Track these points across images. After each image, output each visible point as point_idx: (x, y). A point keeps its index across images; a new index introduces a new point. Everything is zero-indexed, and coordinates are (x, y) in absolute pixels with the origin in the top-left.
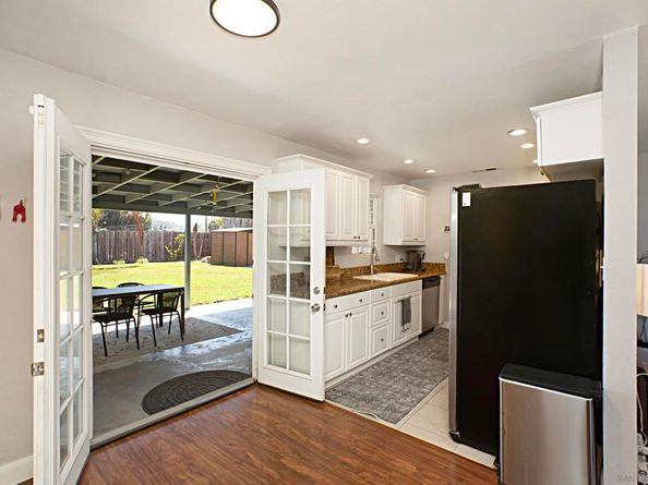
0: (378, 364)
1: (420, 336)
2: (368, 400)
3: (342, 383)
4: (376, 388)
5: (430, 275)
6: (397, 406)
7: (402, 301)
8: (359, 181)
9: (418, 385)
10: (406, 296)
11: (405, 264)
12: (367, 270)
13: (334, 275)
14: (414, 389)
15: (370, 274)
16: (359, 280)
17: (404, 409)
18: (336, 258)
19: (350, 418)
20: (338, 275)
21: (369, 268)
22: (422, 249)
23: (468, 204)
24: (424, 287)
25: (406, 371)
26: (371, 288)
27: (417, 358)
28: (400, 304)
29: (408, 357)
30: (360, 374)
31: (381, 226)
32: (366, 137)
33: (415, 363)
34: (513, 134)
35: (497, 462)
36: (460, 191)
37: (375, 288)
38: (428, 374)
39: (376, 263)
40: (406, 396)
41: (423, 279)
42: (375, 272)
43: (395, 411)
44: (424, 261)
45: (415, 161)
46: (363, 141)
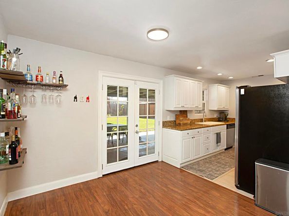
0: (205, 159)
1: (225, 149)
2: (201, 171)
3: (190, 164)
4: (205, 167)
5: (230, 123)
6: (213, 174)
7: (217, 133)
8: (198, 84)
9: (223, 168)
10: (219, 132)
11: (219, 118)
12: (201, 120)
13: (187, 122)
14: (221, 169)
15: (202, 122)
16: (198, 124)
17: (216, 175)
18: (188, 115)
19: (194, 176)
20: (189, 122)
21: (202, 119)
22: (227, 112)
23: (243, 94)
24: (227, 128)
25: (218, 162)
26: (203, 127)
27: (223, 158)
28: (216, 135)
29: (219, 157)
30: (198, 161)
31: (208, 102)
32: (200, 66)
33: (222, 160)
34: (268, 61)
35: (254, 197)
36: (240, 88)
37: (204, 127)
38: (228, 164)
39: (205, 117)
40: (217, 171)
41: (227, 125)
42: (205, 121)
43: (212, 176)
44: (228, 117)
45: (223, 74)
46: (199, 68)
